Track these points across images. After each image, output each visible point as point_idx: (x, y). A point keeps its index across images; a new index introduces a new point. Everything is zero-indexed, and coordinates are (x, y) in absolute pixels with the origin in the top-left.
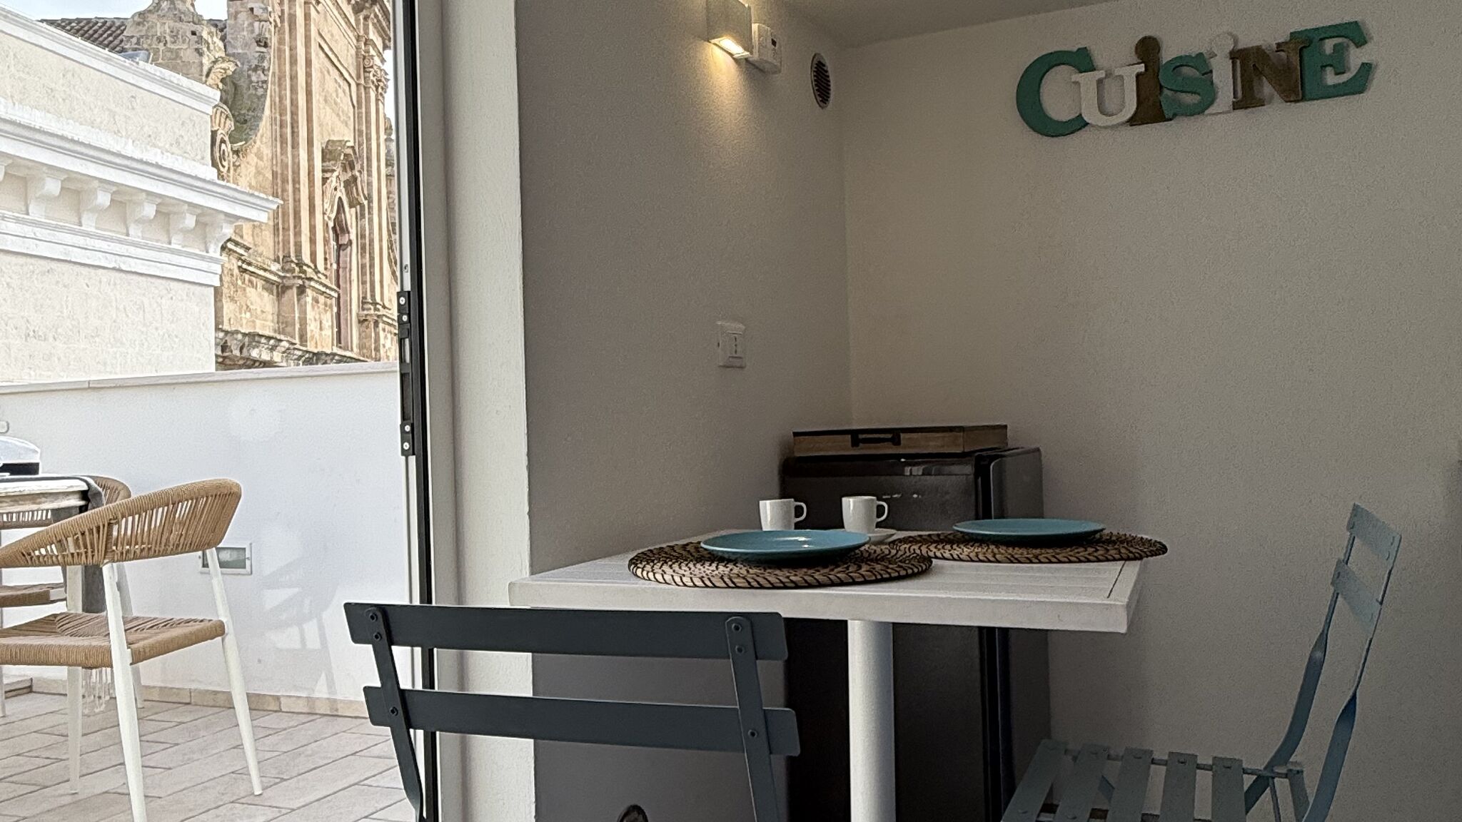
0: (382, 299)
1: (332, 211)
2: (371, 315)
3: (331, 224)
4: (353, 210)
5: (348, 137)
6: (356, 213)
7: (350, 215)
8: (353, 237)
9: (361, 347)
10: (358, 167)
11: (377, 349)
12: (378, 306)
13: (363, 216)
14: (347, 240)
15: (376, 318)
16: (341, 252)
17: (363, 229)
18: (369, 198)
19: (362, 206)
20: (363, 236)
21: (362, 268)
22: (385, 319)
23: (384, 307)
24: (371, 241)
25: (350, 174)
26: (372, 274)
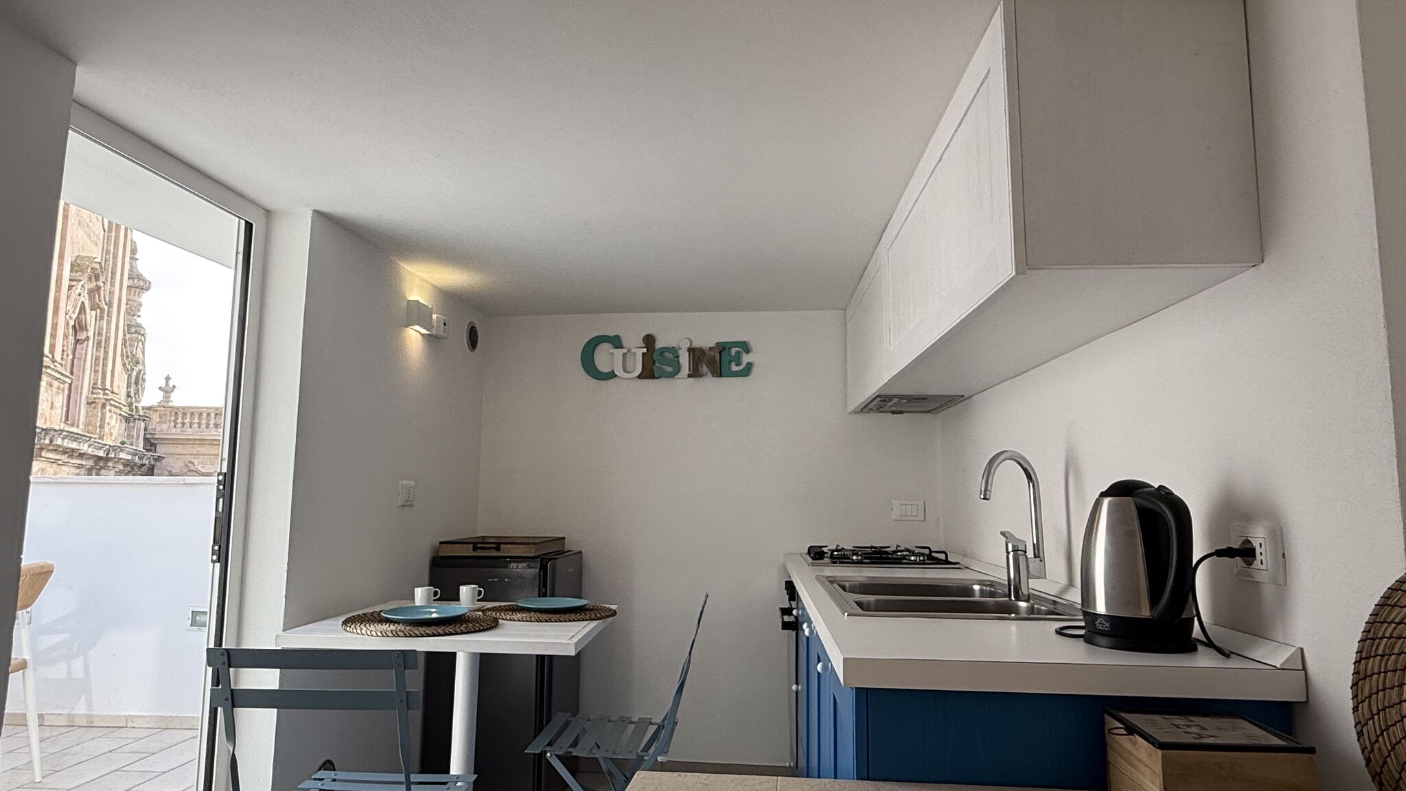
0: (112, 386)
1: (74, 312)
2: (99, 398)
3: (72, 323)
4: (94, 313)
5: (97, 254)
6: (96, 315)
7: (90, 316)
8: (91, 334)
9: (87, 424)
10: (102, 279)
11: (102, 427)
12: (107, 391)
13: (102, 317)
14: (85, 336)
15: (104, 401)
16: (78, 346)
17: (101, 328)
18: (110, 305)
19: (102, 311)
20: (100, 334)
21: (96, 359)
22: (112, 402)
23: (113, 392)
24: (108, 338)
25: (95, 284)
26: (105, 365)
